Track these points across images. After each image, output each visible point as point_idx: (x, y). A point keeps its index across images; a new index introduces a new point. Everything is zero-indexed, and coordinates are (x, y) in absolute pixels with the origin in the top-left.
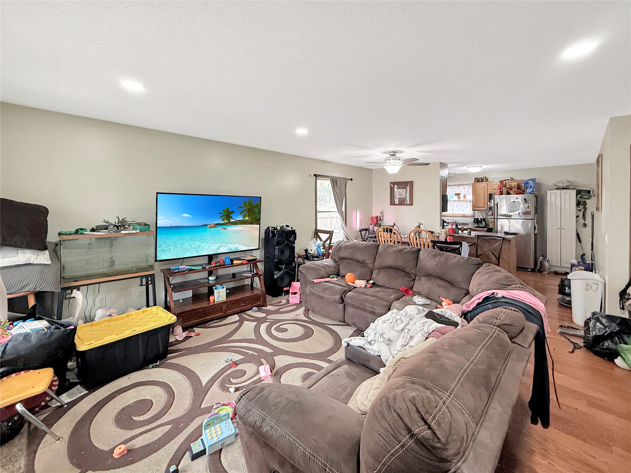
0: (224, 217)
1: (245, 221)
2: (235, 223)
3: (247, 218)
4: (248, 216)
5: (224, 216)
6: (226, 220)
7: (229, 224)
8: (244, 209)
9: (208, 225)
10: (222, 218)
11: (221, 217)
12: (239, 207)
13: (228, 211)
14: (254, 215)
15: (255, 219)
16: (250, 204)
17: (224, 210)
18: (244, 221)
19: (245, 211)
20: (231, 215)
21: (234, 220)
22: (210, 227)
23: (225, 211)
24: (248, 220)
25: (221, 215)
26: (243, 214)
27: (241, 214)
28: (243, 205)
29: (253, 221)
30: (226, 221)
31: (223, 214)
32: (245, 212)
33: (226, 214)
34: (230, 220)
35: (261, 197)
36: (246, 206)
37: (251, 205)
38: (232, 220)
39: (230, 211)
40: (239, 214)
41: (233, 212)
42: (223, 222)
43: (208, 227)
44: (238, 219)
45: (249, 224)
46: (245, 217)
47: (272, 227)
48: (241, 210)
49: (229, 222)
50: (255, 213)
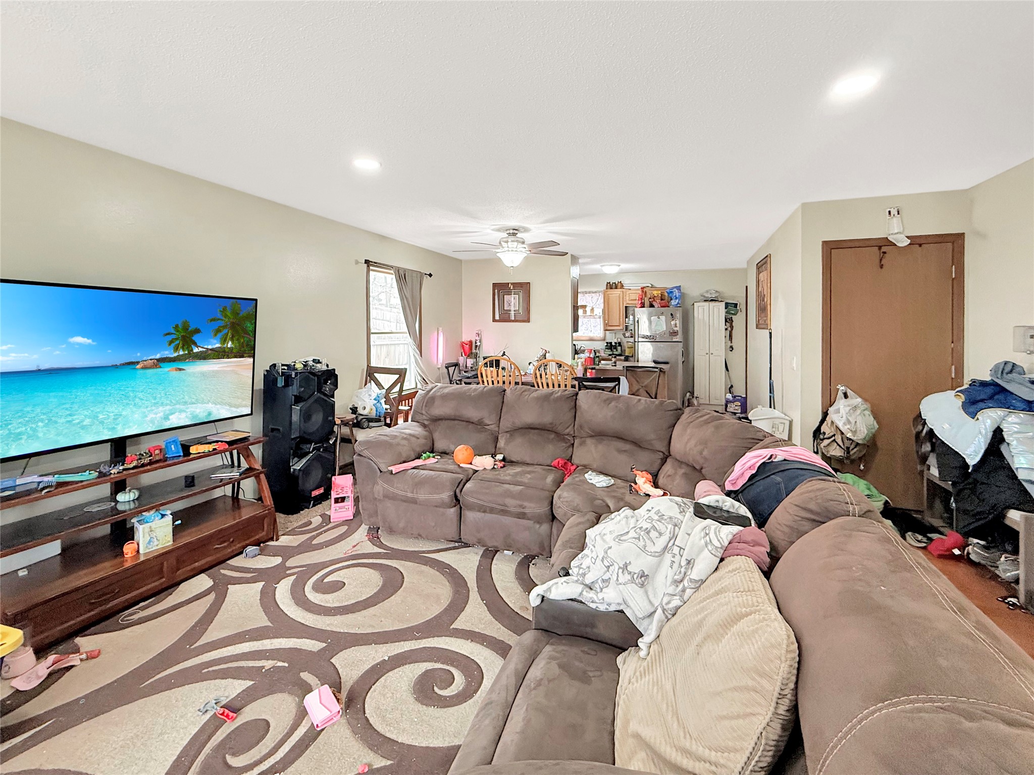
0: (177, 342)
1: (227, 350)
2: (204, 356)
3: (230, 345)
4: (232, 339)
5: (177, 339)
6: (184, 350)
7: (188, 358)
8: (222, 323)
9: (138, 363)
10: (173, 345)
11: (171, 342)
12: (212, 320)
13: (185, 328)
14: (243, 337)
15: (247, 345)
16: (236, 314)
17: (177, 326)
18: (224, 352)
19: (225, 327)
20: (194, 338)
21: (201, 349)
22: (144, 368)
23: (180, 328)
24: (231, 349)
25: (170, 338)
26: (219, 335)
27: (216, 335)
28: (219, 315)
29: (242, 349)
30: (181, 353)
31: (174, 336)
32: (225, 331)
33: (183, 336)
34: (192, 350)
35: (256, 300)
36: (226, 316)
37: (238, 314)
38: (196, 350)
39: (190, 329)
40: (212, 334)
41: (197, 331)
42: (176, 354)
43: (138, 366)
44: (210, 347)
45: (236, 357)
46: (224, 341)
47: (283, 365)
48: (216, 325)
49: (189, 353)
50: (246, 333)
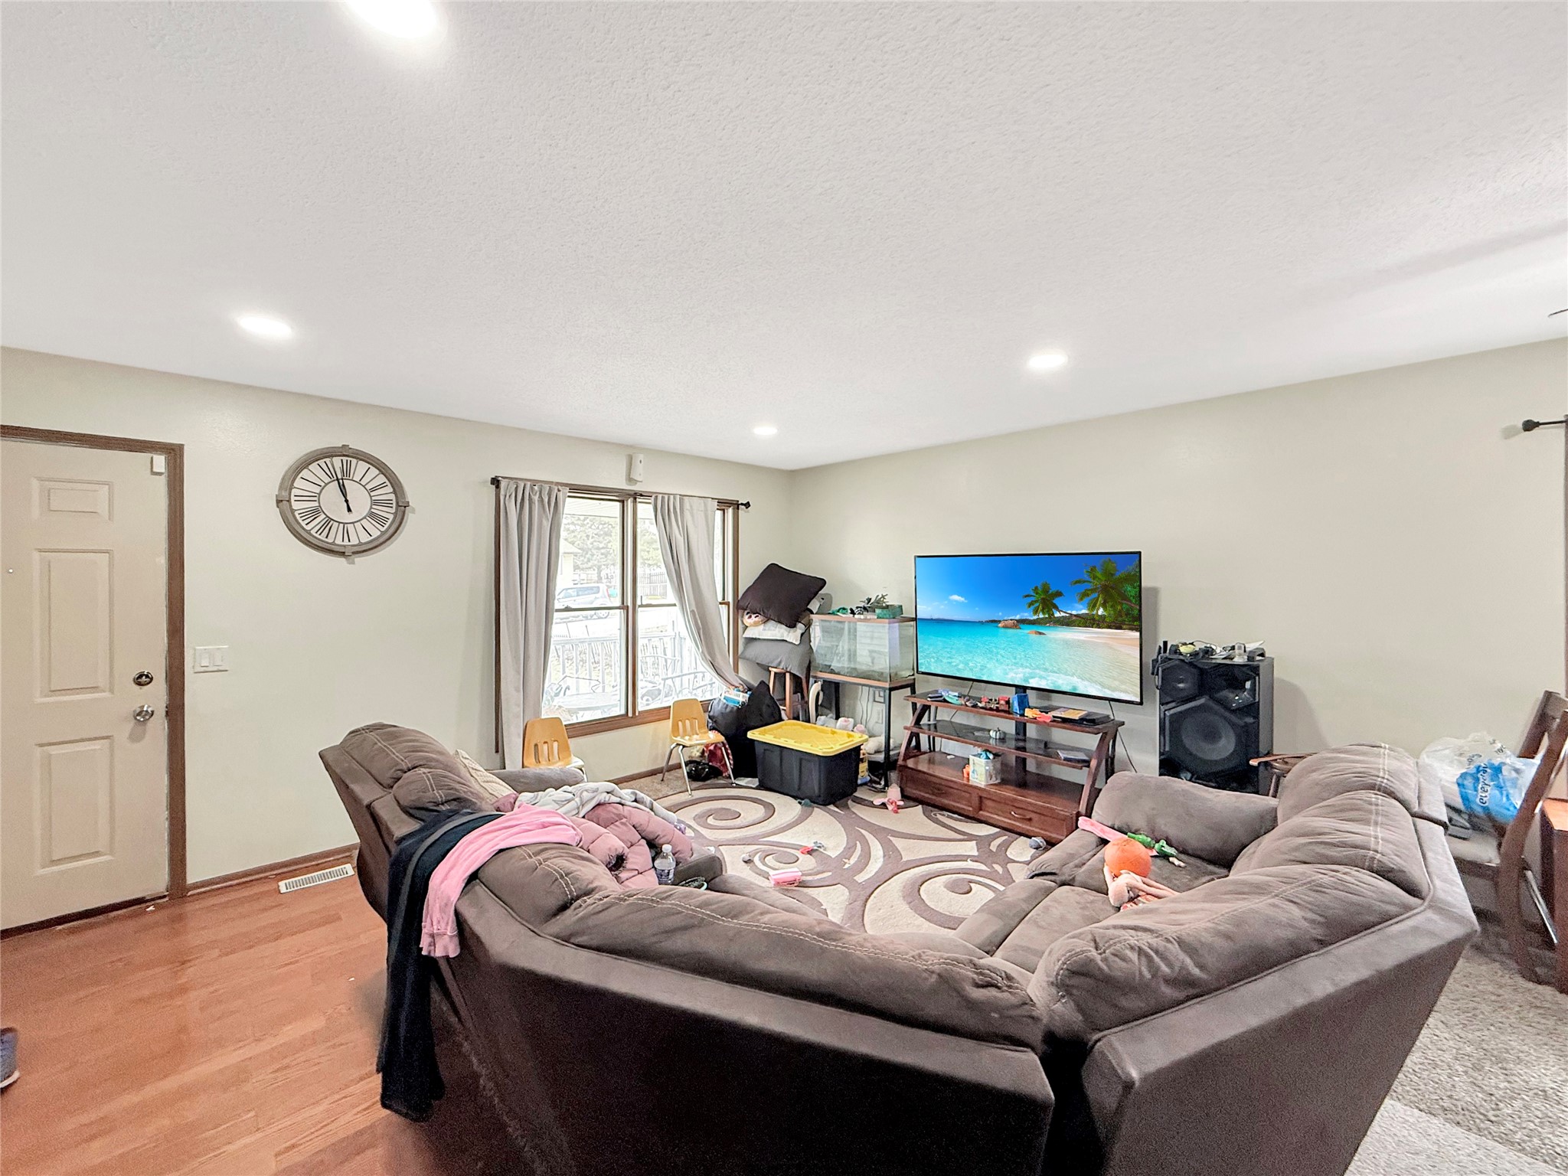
0: (1037, 604)
1: (1097, 618)
2: (1068, 622)
3: (1101, 612)
4: (1104, 605)
5: (1036, 601)
6: (1044, 613)
7: (1049, 622)
8: (1090, 586)
9: (1000, 621)
10: (1032, 607)
11: (1030, 604)
12: (1076, 583)
13: (1046, 590)
14: (1121, 604)
15: (1127, 614)
16: (1109, 574)
17: (1036, 588)
18: (1094, 619)
19: (1093, 590)
20: (1054, 601)
21: (1063, 614)
22: (1006, 627)
23: (1040, 590)
24: (1103, 617)
25: (1029, 600)
26: (1086, 600)
27: (1081, 599)
28: (1086, 577)
29: (1120, 619)
30: (1041, 616)
31: (1033, 599)
32: (1095, 595)
33: (1043, 599)
34: (1053, 614)
35: (1140, 553)
36: (1095, 578)
37: (1112, 575)
38: (1057, 614)
39: (1051, 591)
40: (1077, 598)
41: (1059, 594)
42: (1035, 617)
43: (1000, 625)
44: (1074, 612)
45: (1109, 627)
46: (1093, 606)
48: (1082, 588)
49: (1050, 617)
50: (1125, 598)
